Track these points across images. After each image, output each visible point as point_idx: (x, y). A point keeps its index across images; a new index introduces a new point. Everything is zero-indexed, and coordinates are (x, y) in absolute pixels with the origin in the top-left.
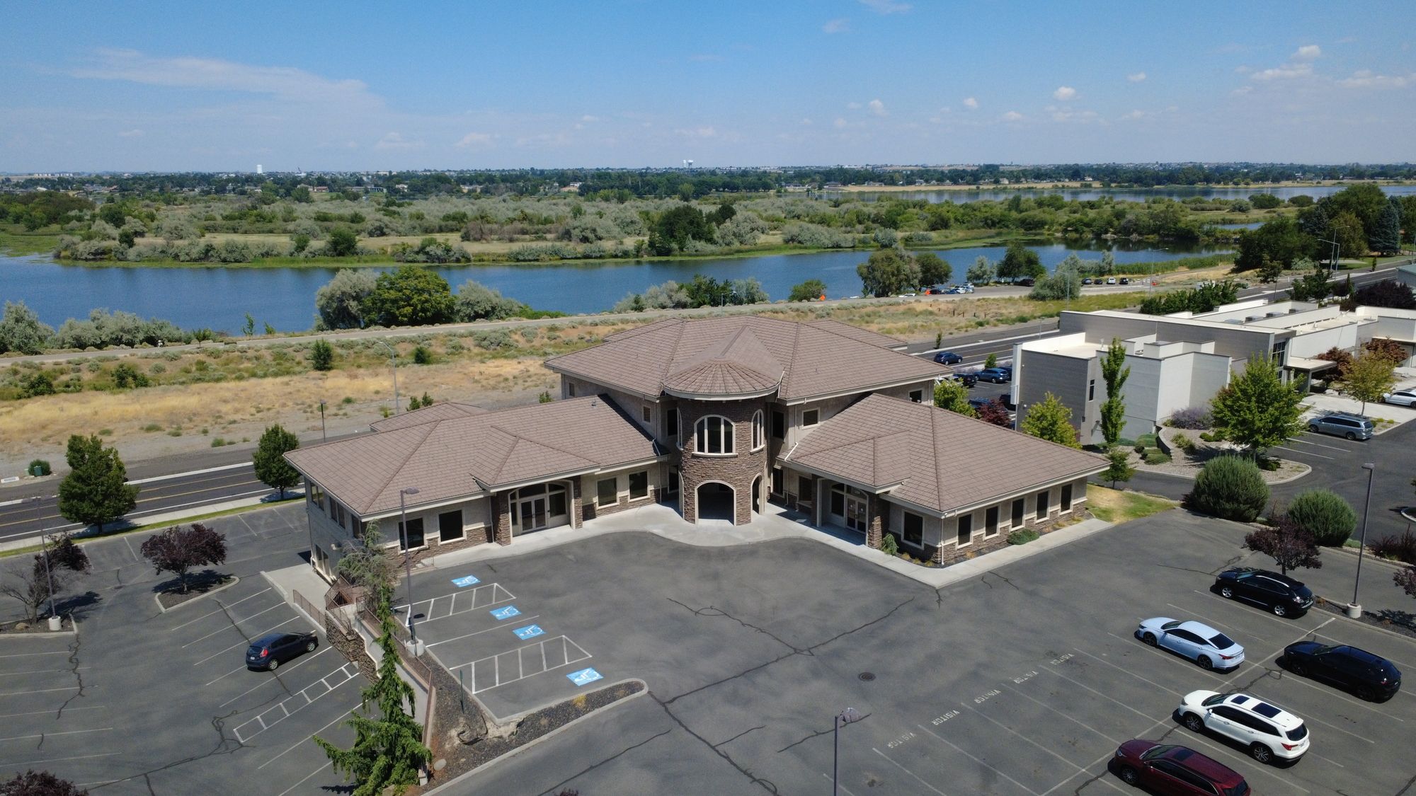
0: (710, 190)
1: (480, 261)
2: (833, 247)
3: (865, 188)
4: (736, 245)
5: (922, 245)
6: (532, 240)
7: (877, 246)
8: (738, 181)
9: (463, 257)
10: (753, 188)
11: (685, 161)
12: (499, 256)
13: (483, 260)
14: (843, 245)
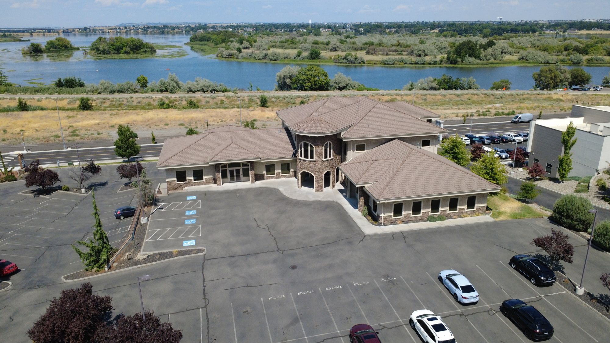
0: (504, 32)
1: (369, 63)
2: (545, 63)
3: (591, 32)
4: (492, 60)
5: (598, 63)
6: (396, 55)
7: (571, 63)
8: (519, 28)
9: (362, 61)
10: (526, 31)
11: (498, 18)
12: (377, 62)
13: (370, 63)
14: (550, 62)
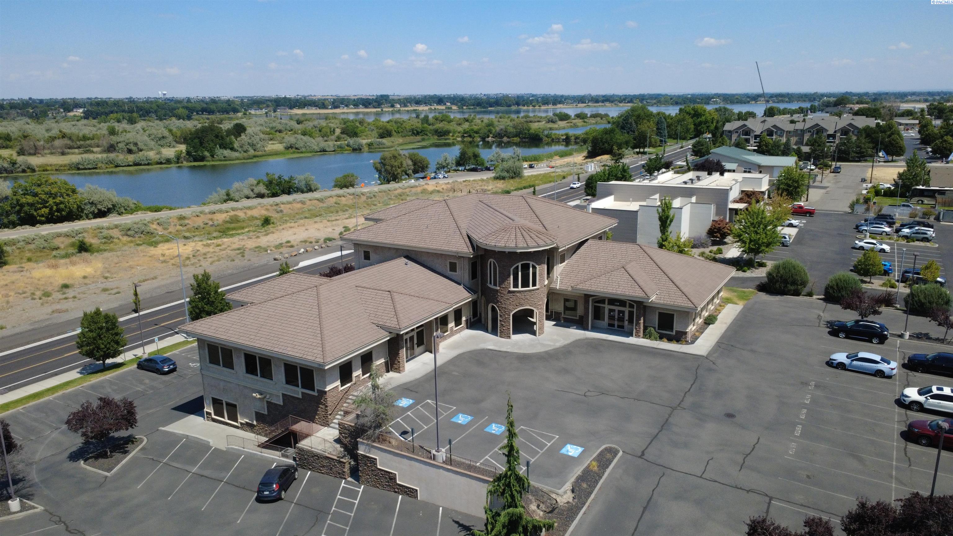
0: (192, 113)
2: (321, 151)
3: (305, 111)
4: (252, 152)
5: (380, 148)
6: (82, 153)
7: (350, 150)
8: (213, 107)
10: (225, 111)
11: (160, 93)
14: (327, 149)
